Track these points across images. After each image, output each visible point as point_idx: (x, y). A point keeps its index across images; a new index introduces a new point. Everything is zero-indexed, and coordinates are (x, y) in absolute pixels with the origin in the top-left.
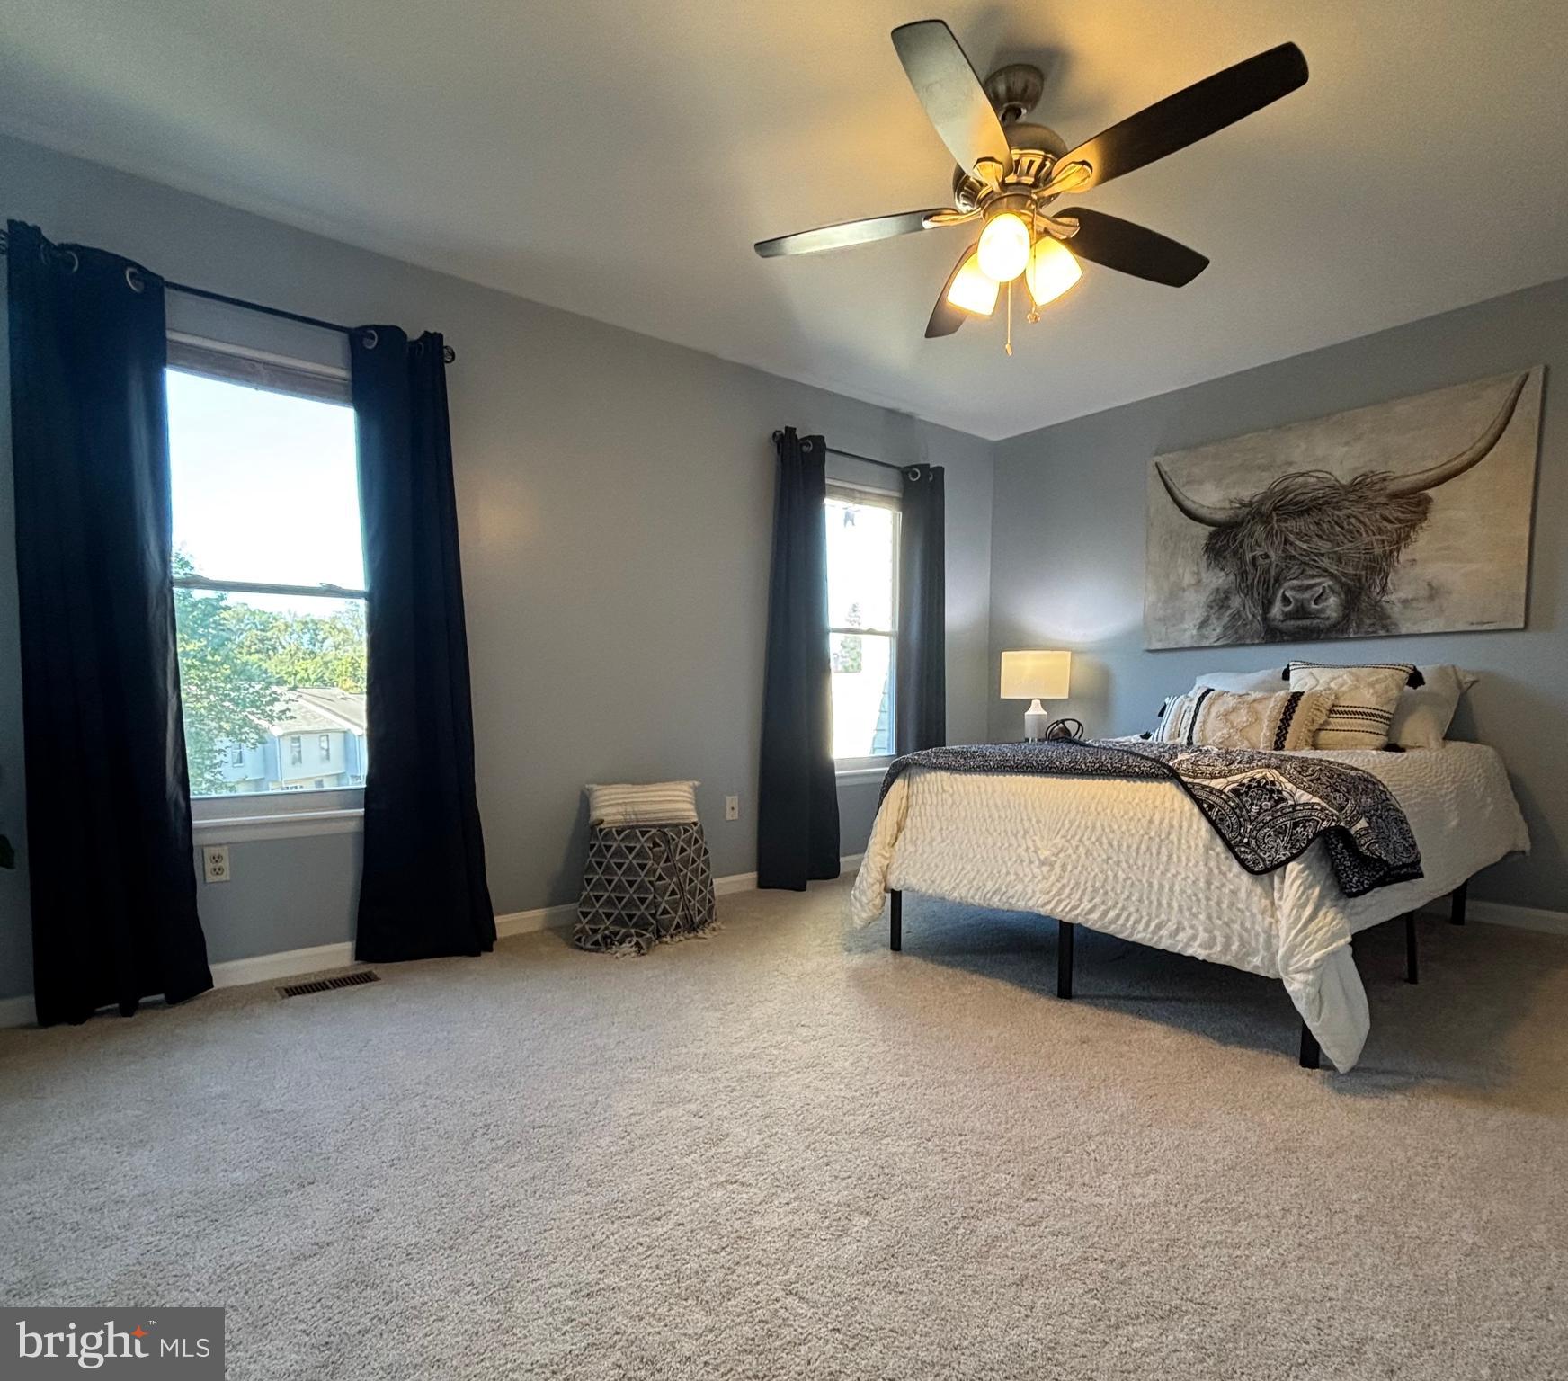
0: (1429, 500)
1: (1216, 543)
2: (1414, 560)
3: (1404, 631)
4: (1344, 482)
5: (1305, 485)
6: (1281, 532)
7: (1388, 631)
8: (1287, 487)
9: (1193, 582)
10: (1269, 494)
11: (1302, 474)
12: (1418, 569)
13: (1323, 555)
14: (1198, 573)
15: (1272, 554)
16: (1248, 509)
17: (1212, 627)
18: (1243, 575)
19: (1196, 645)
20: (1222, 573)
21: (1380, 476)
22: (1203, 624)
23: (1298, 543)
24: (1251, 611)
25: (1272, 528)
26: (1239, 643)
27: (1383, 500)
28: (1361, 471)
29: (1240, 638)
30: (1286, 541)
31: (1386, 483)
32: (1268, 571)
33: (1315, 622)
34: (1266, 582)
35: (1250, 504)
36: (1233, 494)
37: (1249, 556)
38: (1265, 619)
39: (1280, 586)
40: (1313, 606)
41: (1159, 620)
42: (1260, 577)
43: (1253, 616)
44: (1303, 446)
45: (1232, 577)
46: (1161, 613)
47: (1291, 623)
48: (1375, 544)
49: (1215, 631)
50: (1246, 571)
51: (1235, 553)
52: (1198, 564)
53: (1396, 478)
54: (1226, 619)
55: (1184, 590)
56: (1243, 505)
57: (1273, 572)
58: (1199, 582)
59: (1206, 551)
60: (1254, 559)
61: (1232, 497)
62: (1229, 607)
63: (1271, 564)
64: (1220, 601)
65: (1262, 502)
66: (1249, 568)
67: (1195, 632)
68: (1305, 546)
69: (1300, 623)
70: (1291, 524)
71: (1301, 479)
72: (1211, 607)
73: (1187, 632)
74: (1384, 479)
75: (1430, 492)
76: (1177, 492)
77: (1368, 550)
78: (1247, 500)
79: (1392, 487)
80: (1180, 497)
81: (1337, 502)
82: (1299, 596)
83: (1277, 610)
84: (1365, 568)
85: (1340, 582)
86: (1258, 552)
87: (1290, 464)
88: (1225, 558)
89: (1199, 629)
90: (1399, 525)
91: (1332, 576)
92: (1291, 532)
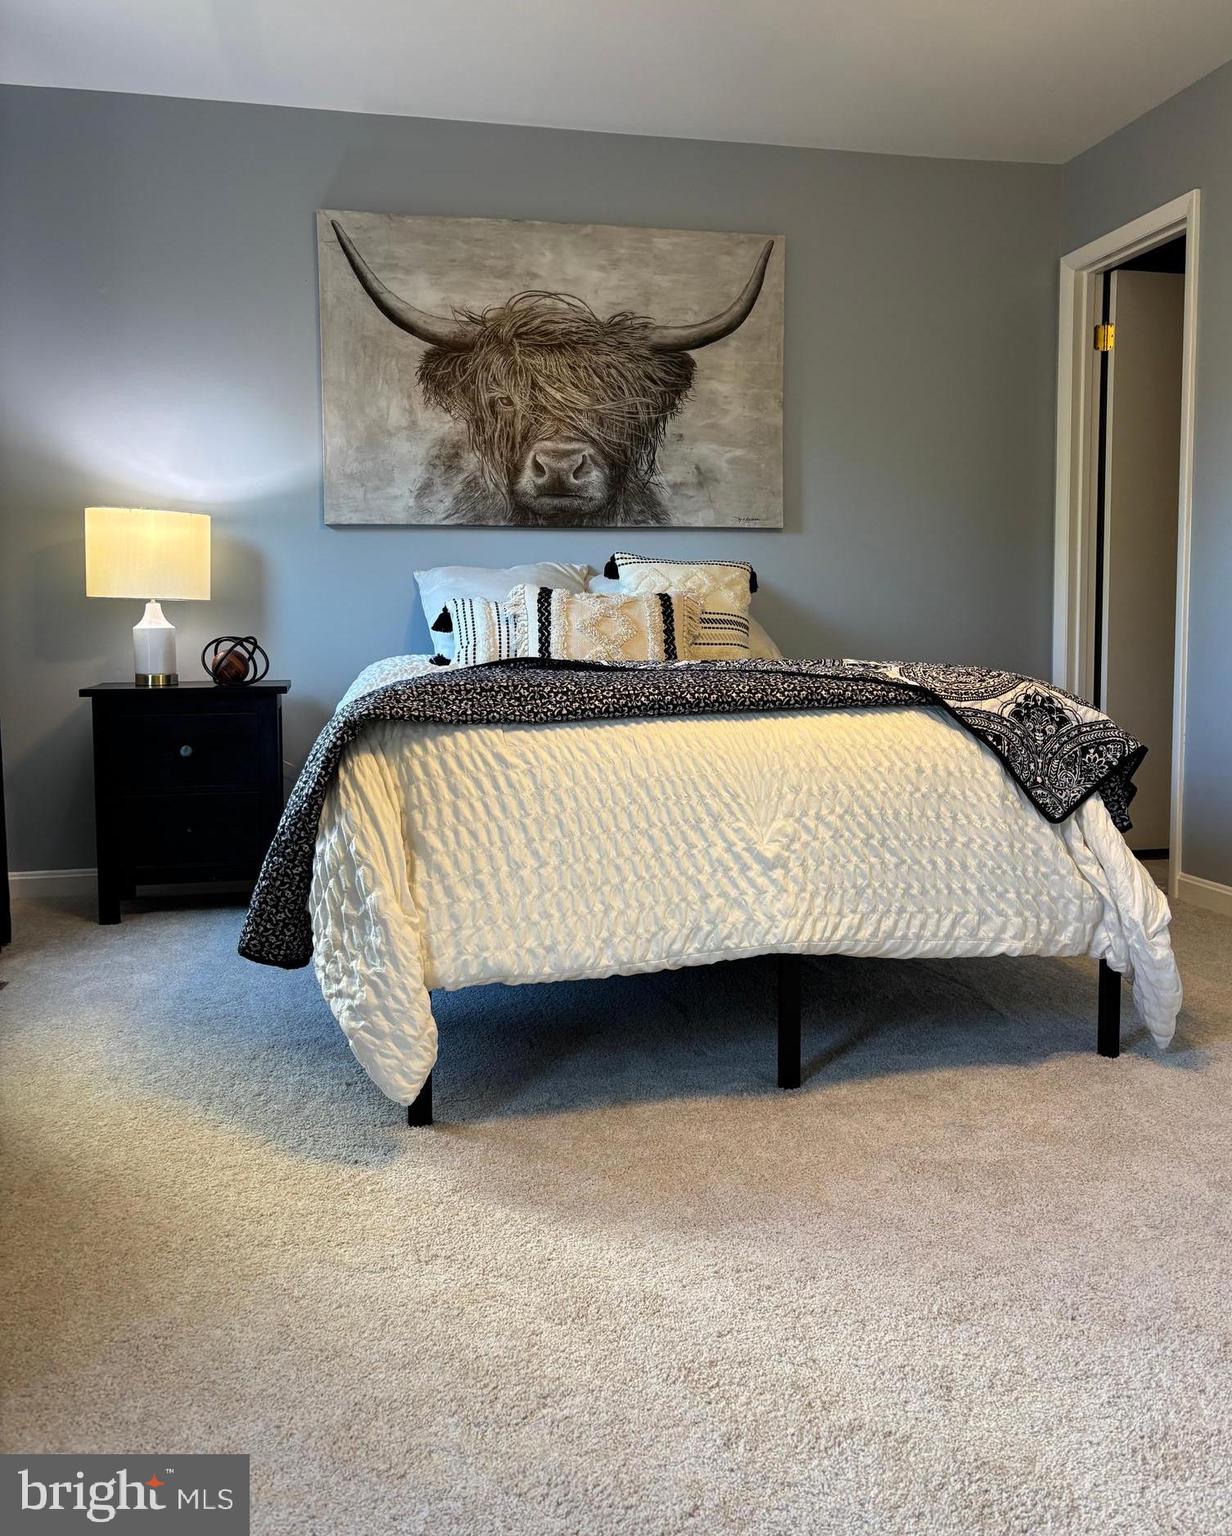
0: (691, 364)
1: (436, 370)
2: (681, 436)
3: (675, 522)
4: (600, 317)
5: (554, 310)
6: (527, 370)
7: (658, 522)
8: (532, 309)
9: (404, 423)
10: (508, 311)
11: (550, 295)
12: (684, 449)
13: (580, 411)
14: (411, 411)
15: (516, 399)
16: (479, 328)
17: (439, 497)
18: (478, 424)
19: (414, 522)
20: (448, 417)
21: (642, 321)
22: (425, 489)
23: (549, 389)
24: (493, 479)
25: (514, 362)
26: (477, 524)
27: (644, 352)
28: (620, 309)
29: (478, 517)
30: (534, 385)
31: (647, 332)
32: (512, 424)
33: (577, 502)
34: (511, 439)
35: (483, 322)
36: (457, 299)
37: (485, 397)
38: (512, 492)
39: (530, 447)
40: (573, 480)
41: (351, 477)
42: (501, 430)
43: (496, 485)
44: (549, 256)
45: (463, 425)
46: (353, 467)
47: (546, 501)
48: (639, 408)
49: (441, 505)
50: (482, 420)
51: (465, 390)
52: (409, 397)
53: (658, 327)
54: (458, 487)
55: (390, 434)
56: (472, 320)
57: (519, 426)
58: (413, 425)
59: (421, 379)
60: (492, 404)
61: (457, 306)
62: (460, 470)
63: (515, 413)
64: (448, 459)
65: (498, 322)
66: (487, 414)
67: (411, 502)
68: (558, 396)
69: (556, 502)
70: (538, 361)
71: (548, 301)
72: (434, 466)
73: (400, 503)
74: (645, 326)
75: (693, 354)
76: (370, 276)
77: (633, 415)
78: (478, 312)
79: (655, 337)
80: (375, 285)
81: (594, 344)
82: (555, 464)
83: (527, 480)
84: (631, 437)
85: (602, 451)
86: (498, 394)
87: (535, 276)
88: (450, 393)
89: (419, 497)
90: (664, 389)
91: (593, 442)
92: (539, 372)
